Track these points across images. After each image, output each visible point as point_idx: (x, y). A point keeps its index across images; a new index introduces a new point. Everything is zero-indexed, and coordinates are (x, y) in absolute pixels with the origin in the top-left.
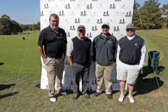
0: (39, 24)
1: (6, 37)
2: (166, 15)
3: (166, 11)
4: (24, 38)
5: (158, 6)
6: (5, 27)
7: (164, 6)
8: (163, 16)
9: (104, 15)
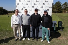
2: (64, 7)
3: (64, 6)
4: (9, 16)
5: (61, 4)
6: (1, 12)
7: (63, 4)
8: (63, 8)
9: (41, 7)
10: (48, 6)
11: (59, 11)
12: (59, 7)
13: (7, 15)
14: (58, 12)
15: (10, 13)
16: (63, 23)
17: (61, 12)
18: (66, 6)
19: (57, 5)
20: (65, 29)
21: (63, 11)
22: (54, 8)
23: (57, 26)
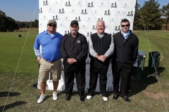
0: (37, 22)
1: (1, 34)
2: (165, 16)
3: (166, 12)
4: (20, 36)
5: (158, 7)
8: (162, 17)
9: (105, 14)
10: (124, 10)
11: (154, 26)
12: (153, 15)
13: (15, 34)
14: (150, 28)
15: (23, 29)
16: (162, 58)
17: (158, 28)
19: (149, 10)
20: (167, 72)
21: (164, 25)
22: (139, 17)
23: (146, 65)
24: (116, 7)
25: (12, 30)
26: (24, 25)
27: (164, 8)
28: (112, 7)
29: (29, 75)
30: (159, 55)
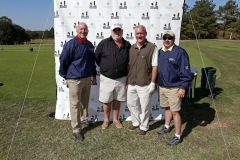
0: (53, 29)
1: (7, 47)
2: (222, 20)
3: (223, 14)
4: (32, 50)
5: (212, 8)
6: (5, 34)
7: (221, 8)
8: (218, 22)
9: (143, 18)
10: (168, 12)
11: (207, 33)
12: (207, 19)
13: (25, 47)
14: (203, 37)
15: (36, 40)
16: (218, 75)
17: (213, 36)
18: (232, 13)
19: (200, 12)
20: (226, 94)
21: (221, 32)
22: (188, 22)
23: (198, 85)
24: (157, 8)
25: (21, 42)
26: (36, 35)
27: (221, 9)
28: (152, 8)
29: (44, 101)
30: (215, 71)
